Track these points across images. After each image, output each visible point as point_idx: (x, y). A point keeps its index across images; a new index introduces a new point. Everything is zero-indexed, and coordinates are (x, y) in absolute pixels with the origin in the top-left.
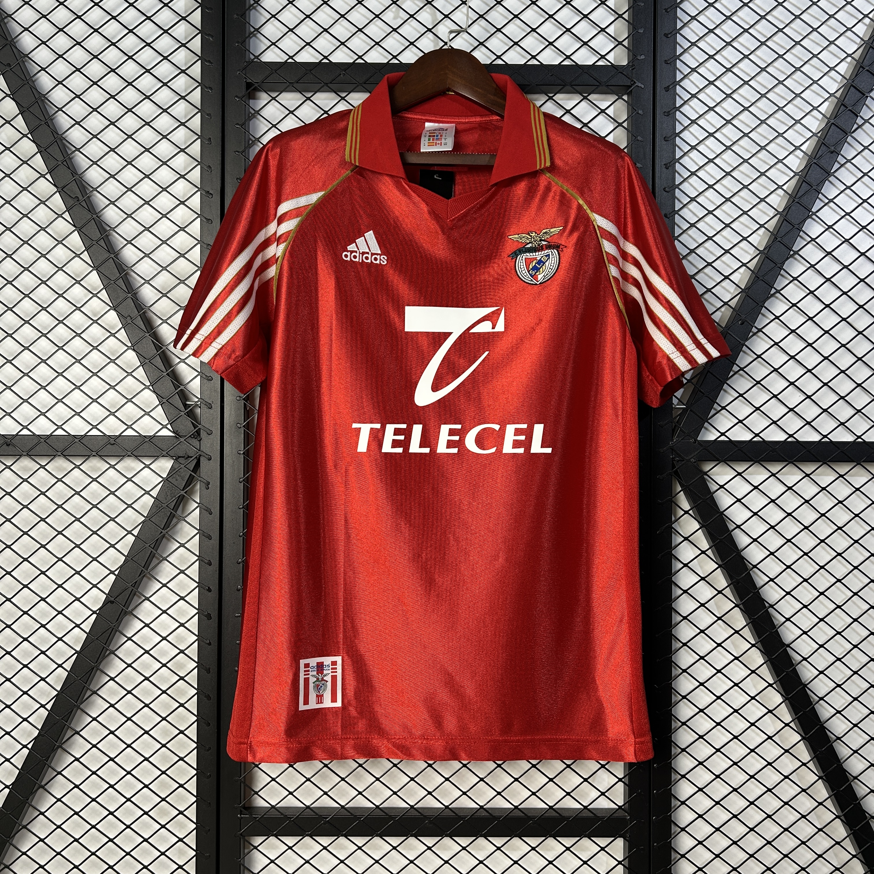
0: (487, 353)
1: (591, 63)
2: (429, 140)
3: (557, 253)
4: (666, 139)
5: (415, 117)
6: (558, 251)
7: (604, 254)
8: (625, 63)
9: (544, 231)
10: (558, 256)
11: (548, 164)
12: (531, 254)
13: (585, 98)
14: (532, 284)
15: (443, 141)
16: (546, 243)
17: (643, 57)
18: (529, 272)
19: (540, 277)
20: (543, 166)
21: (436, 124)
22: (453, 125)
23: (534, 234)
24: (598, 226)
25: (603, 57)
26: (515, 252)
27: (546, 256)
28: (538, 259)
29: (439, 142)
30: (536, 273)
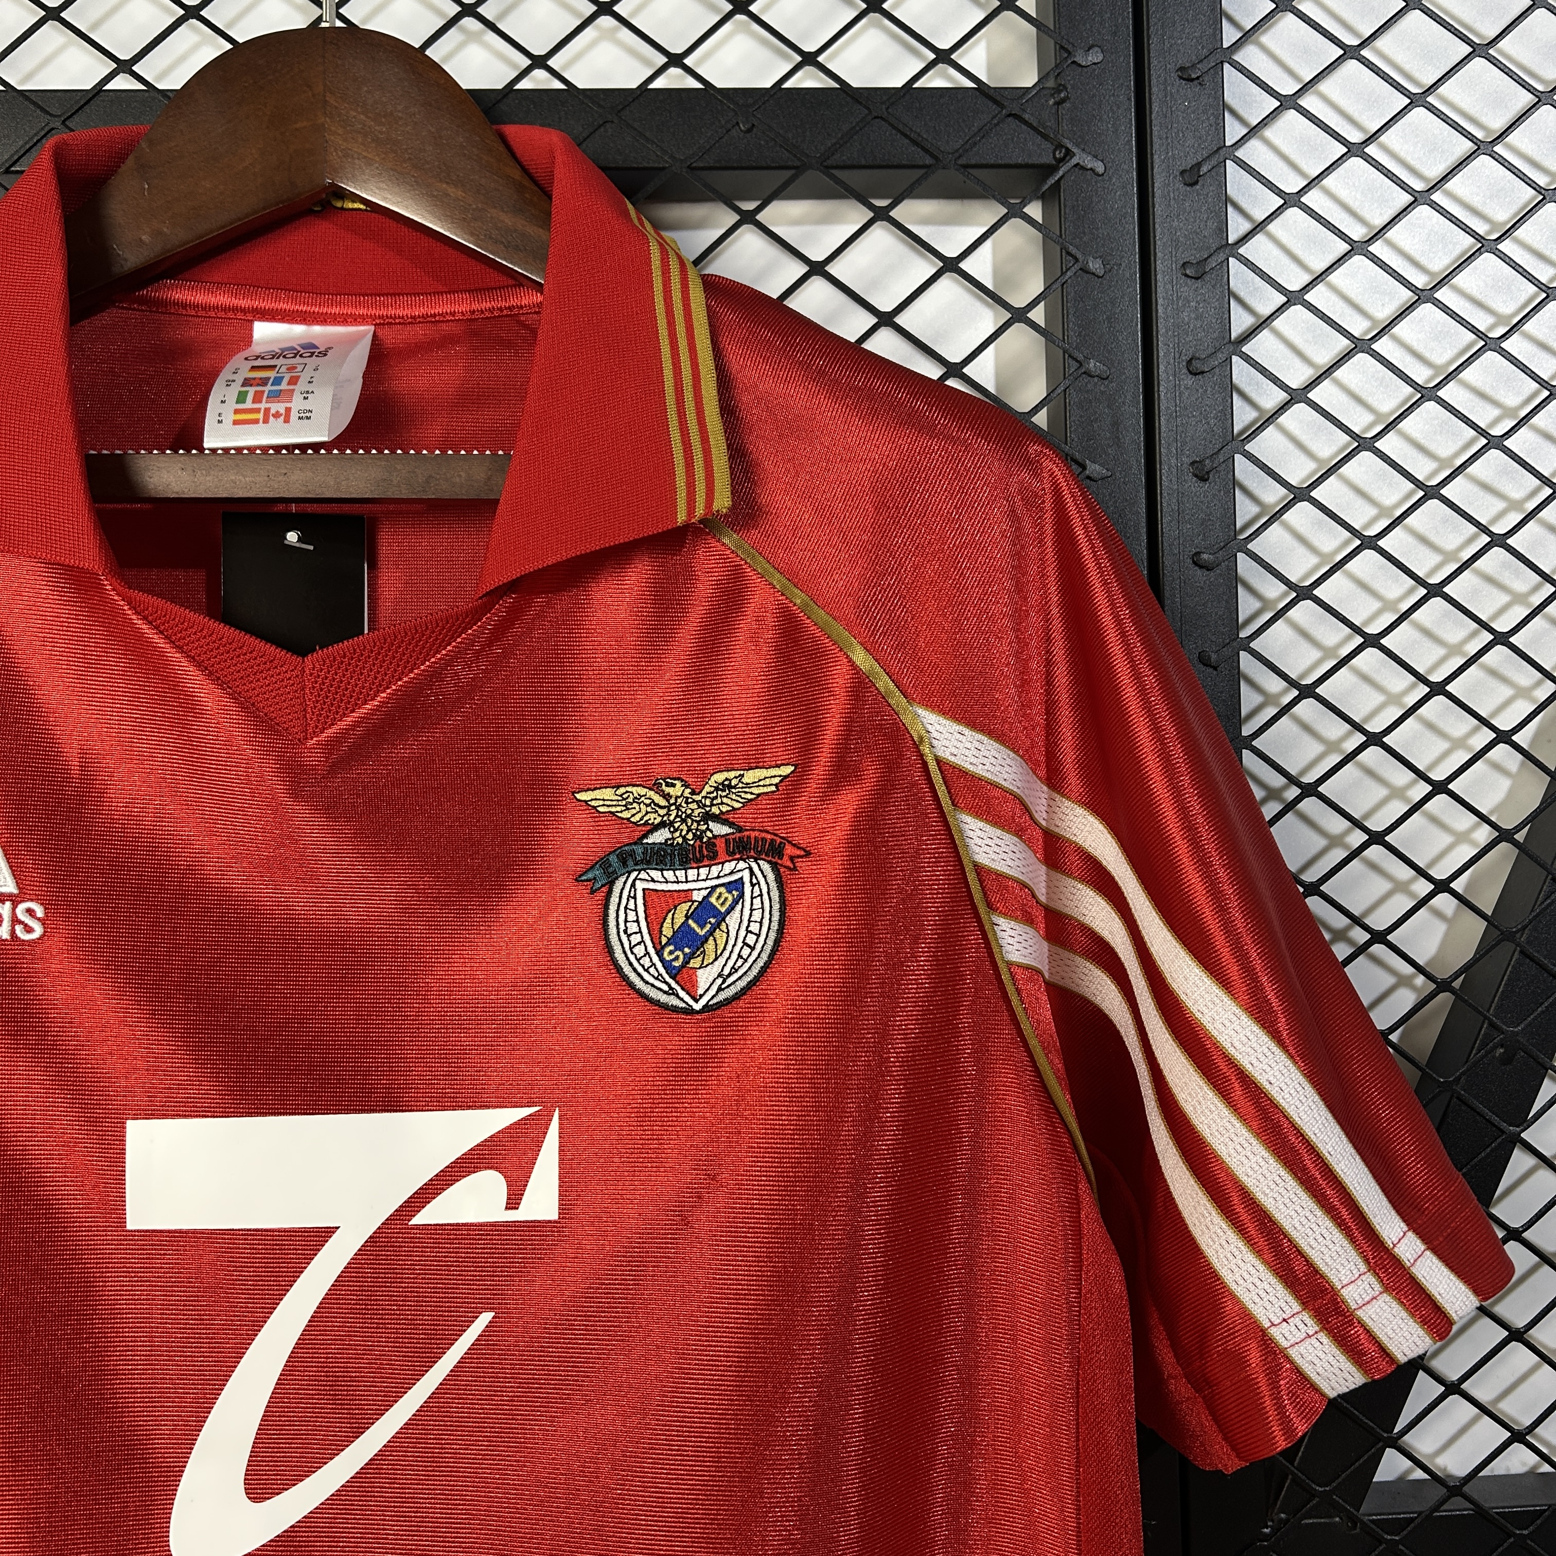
0: (485, 1318)
1: (898, 82)
2: (241, 398)
3: (771, 877)
4: (1197, 365)
5: (212, 299)
6: (775, 867)
7: (972, 877)
8: (1028, 78)
9: (720, 777)
10: (775, 894)
11: (723, 501)
12: (669, 874)
13: (881, 215)
14: (675, 1009)
15: (297, 403)
16: (725, 830)
17: (1095, 56)
18: (659, 953)
19: (705, 978)
20: (700, 511)
21: (298, 330)
22: (368, 330)
23: (677, 790)
24: (939, 761)
25: (943, 57)
26: (604, 863)
27: (729, 886)
28: (698, 896)
29: (280, 407)
30: (688, 958)
